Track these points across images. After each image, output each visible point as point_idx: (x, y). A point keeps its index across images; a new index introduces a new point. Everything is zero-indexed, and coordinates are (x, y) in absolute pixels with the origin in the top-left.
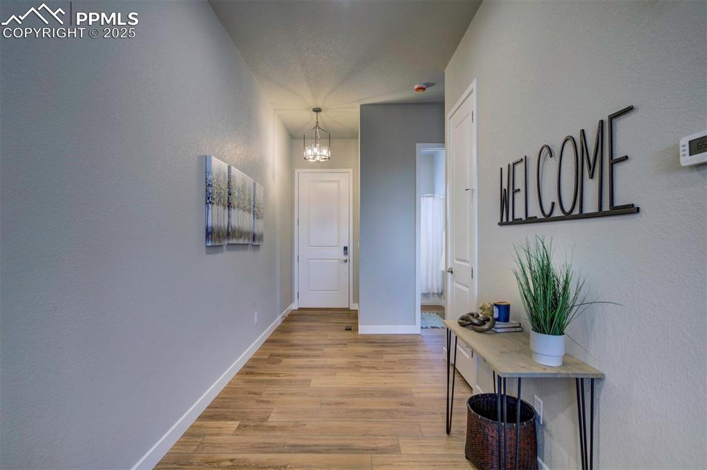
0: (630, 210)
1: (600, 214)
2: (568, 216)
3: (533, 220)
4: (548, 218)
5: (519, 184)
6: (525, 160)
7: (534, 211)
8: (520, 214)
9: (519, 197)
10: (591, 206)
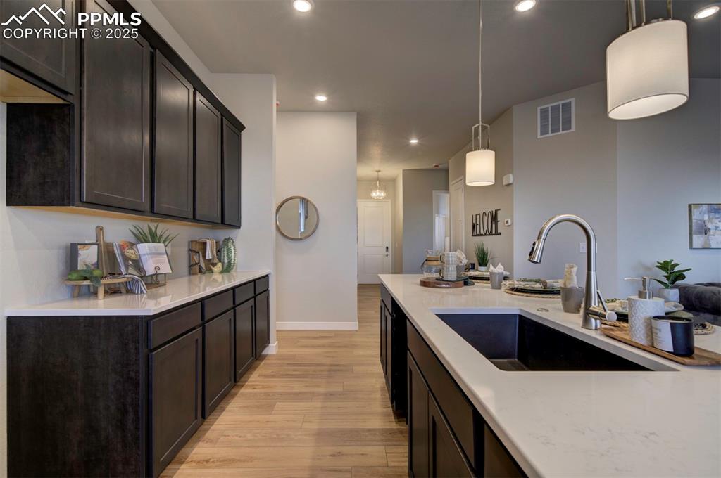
0: (500, 234)
1: (495, 234)
2: (490, 234)
3: (482, 235)
4: (485, 235)
5: (478, 223)
6: (479, 214)
7: (482, 232)
8: (478, 233)
9: (478, 226)
10: (494, 233)
